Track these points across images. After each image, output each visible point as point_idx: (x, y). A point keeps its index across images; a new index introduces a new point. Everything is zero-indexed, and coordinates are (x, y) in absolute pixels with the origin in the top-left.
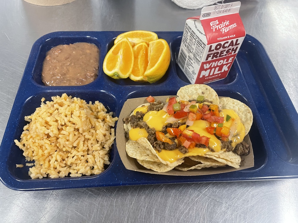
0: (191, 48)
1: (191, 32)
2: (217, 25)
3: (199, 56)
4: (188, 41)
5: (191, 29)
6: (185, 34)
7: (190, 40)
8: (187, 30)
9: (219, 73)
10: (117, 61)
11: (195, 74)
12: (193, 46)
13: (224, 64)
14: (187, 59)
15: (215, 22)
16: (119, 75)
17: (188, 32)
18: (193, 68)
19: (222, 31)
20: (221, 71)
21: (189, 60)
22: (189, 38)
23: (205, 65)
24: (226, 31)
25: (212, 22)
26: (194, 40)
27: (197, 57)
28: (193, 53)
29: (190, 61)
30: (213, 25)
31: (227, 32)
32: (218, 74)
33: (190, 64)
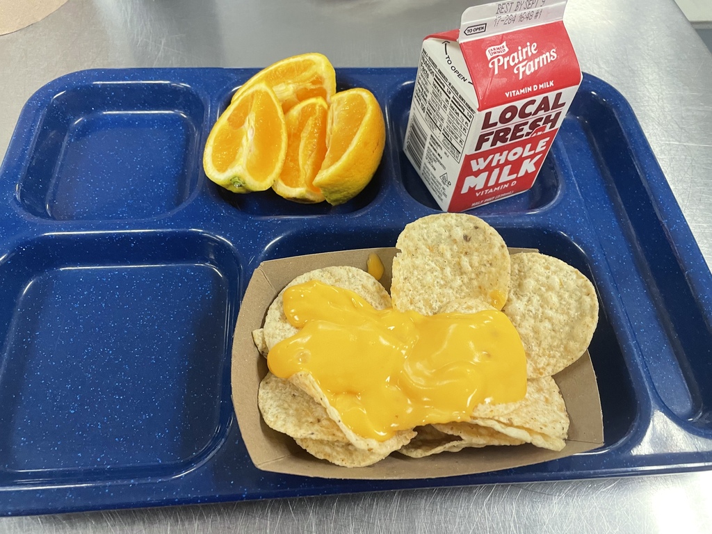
0: (438, 115)
1: (435, 73)
2: (504, 56)
3: (457, 138)
4: (429, 97)
5: (436, 66)
6: (422, 79)
7: (435, 95)
8: (426, 68)
9: (513, 180)
10: (239, 145)
11: (449, 184)
12: (441, 111)
13: (523, 156)
14: (427, 144)
15: (498, 49)
16: (244, 183)
17: (428, 72)
18: (444, 168)
19: (519, 73)
20: (518, 173)
21: (432, 146)
22: (430, 88)
23: (473, 163)
24: (528, 73)
25: (492, 48)
26: (444, 97)
27: (453, 142)
28: (442, 130)
29: (435, 150)
30: (494, 55)
31: (532, 74)
32: (510, 182)
33: (435, 156)
